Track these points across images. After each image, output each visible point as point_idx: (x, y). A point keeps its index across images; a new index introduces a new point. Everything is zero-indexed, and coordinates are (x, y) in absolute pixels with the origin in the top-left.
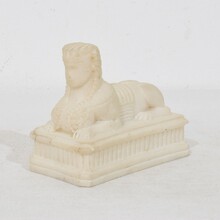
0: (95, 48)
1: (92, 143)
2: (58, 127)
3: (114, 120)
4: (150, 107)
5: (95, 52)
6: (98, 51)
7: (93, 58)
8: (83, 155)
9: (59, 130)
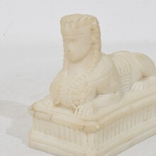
0: (94, 19)
1: (97, 121)
2: (57, 103)
3: (114, 93)
4: (144, 77)
5: (95, 23)
6: (98, 22)
7: (92, 30)
8: (87, 133)
9: (59, 105)
